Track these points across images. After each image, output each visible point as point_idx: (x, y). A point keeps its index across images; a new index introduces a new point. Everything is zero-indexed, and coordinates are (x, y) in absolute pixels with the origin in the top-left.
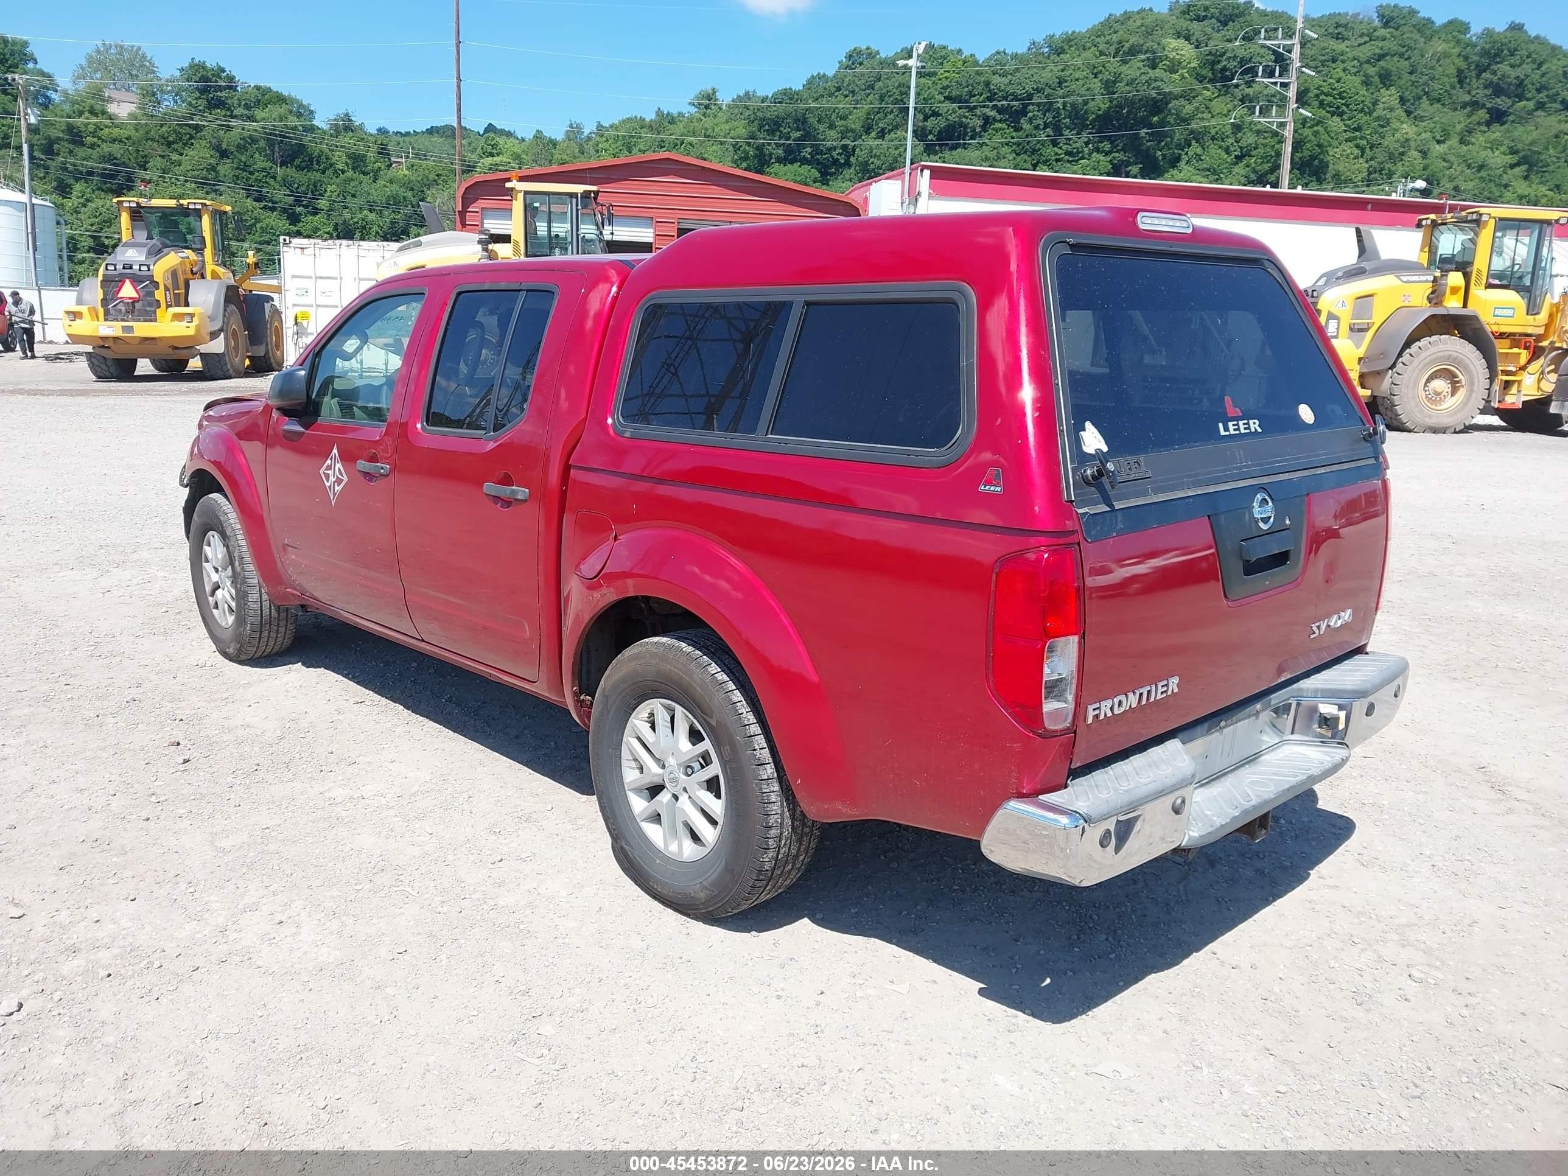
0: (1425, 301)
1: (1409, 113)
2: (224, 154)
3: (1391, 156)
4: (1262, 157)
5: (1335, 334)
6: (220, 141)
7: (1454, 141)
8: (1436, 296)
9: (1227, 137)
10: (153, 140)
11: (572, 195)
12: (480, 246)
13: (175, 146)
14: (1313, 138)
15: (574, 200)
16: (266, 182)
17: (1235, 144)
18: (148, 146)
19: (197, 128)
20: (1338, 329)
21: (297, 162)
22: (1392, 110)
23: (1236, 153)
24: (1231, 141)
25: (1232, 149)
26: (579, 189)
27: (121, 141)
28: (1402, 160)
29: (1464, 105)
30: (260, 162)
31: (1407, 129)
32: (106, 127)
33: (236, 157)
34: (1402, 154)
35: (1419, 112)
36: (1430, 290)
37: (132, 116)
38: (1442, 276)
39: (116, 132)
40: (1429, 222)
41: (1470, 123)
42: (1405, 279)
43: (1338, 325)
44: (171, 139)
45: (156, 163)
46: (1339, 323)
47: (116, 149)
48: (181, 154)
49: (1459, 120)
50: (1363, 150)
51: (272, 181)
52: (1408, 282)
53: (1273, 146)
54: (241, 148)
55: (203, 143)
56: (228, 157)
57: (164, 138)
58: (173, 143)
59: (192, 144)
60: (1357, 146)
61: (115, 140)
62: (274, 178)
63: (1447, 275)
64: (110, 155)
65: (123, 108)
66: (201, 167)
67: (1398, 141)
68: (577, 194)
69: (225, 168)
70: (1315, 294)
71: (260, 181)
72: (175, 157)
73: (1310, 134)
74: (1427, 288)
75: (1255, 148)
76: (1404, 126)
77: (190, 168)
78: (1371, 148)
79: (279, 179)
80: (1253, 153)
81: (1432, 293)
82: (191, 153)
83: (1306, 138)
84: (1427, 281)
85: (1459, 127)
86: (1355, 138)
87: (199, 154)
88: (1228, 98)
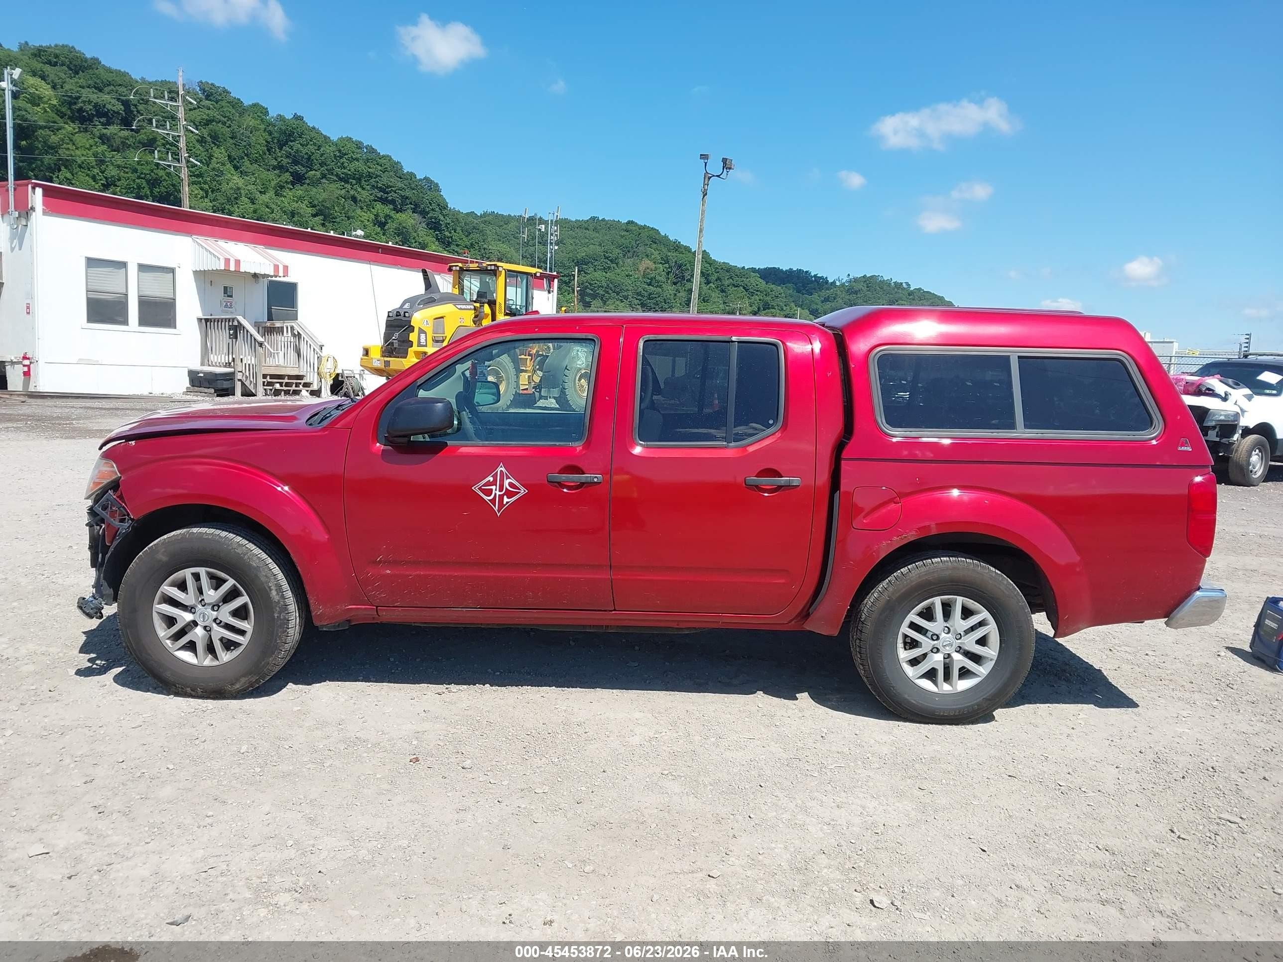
0: (472, 323)
1: (236, 168)
3: (229, 200)
4: (125, 188)
5: (425, 344)
7: (271, 193)
8: (478, 318)
9: (93, 167)
14: (167, 178)
17: (100, 174)
20: (426, 340)
22: (223, 164)
23: (102, 182)
24: (96, 171)
25: (98, 178)
28: (237, 203)
29: (274, 168)
31: (237, 180)
34: (236, 198)
35: (243, 168)
36: (473, 316)
38: (481, 306)
40: (458, 268)
41: (280, 181)
42: (459, 307)
43: (426, 337)
46: (426, 335)
49: (273, 178)
50: (207, 192)
52: (461, 309)
53: (134, 180)
60: (202, 189)
63: (483, 306)
67: (232, 188)
70: (407, 315)
73: (164, 174)
74: (471, 314)
75: (119, 180)
76: (235, 178)
78: (212, 191)
80: (118, 183)
81: (476, 317)
83: (161, 177)
84: (470, 309)
85: (273, 183)
86: (200, 183)
88: (88, 135)
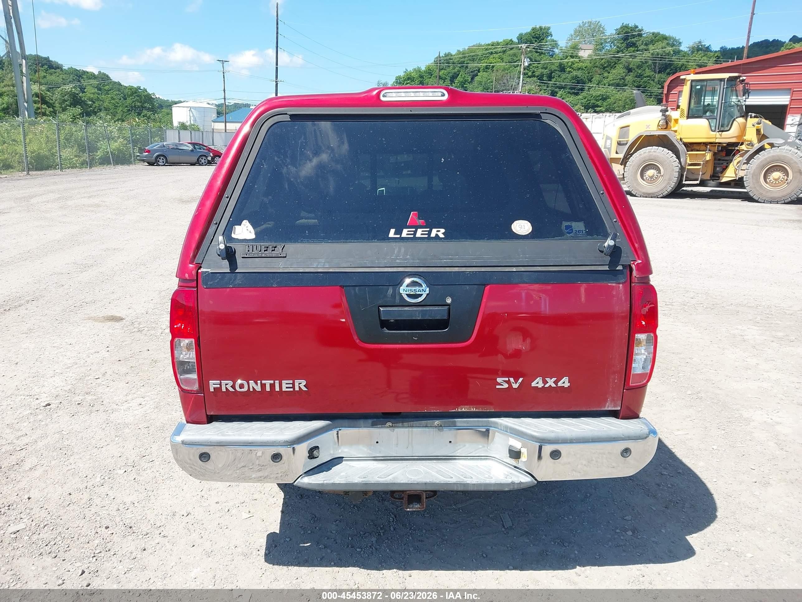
2: (630, 70)
6: (629, 64)
10: (597, 67)
11: (721, 80)
12: (661, 113)
13: (607, 69)
15: (723, 83)
16: (649, 83)
18: (594, 70)
19: (619, 58)
21: (668, 70)
26: (726, 76)
27: (582, 69)
30: (648, 72)
32: (577, 62)
33: (636, 71)
37: (590, 56)
39: (580, 65)
44: (605, 65)
45: (596, 78)
47: (579, 73)
48: (609, 73)
51: (652, 82)
54: (639, 67)
55: (621, 66)
56: (632, 72)
57: (602, 65)
58: (606, 67)
59: (615, 67)
61: (579, 69)
62: (653, 80)
64: (576, 76)
65: (585, 54)
66: (617, 78)
68: (725, 79)
69: (630, 78)
71: (646, 82)
72: (606, 74)
77: (612, 79)
79: (656, 80)
82: (614, 71)
87: (619, 71)
